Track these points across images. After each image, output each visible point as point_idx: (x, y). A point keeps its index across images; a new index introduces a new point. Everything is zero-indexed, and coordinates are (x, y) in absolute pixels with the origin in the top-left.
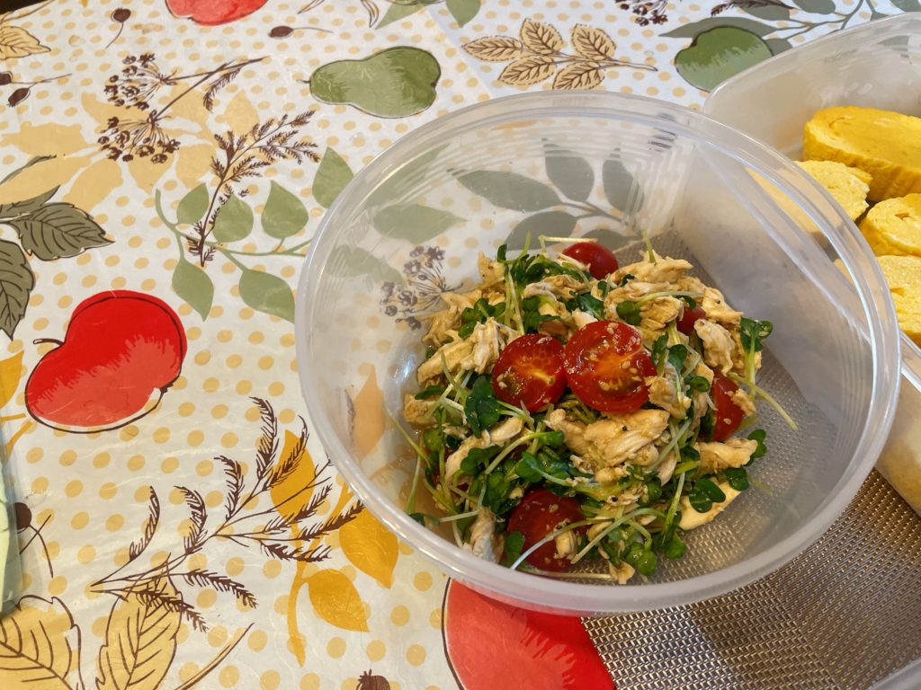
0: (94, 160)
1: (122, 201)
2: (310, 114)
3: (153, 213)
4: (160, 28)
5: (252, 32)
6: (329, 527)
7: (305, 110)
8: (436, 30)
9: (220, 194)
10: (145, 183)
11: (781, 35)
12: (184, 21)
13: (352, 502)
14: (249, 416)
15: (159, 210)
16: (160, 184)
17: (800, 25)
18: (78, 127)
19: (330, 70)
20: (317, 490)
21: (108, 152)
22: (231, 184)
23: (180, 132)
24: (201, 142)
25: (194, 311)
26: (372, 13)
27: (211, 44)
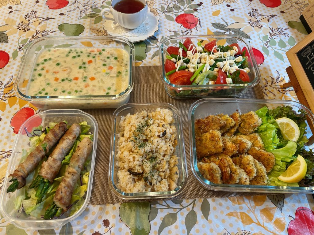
0: (15, 28)
1: (15, 36)
2: (54, 32)
3: (17, 40)
4: (42, 6)
5: (57, 13)
6: (9, 97)
7: (55, 31)
8: (89, 23)
9: (30, 41)
10: (20, 35)
11: (151, 46)
12: (47, 7)
13: (14, 95)
14: (9, 77)
15: (18, 40)
16: (21, 36)
17: (157, 46)
18: (16, 21)
19: (64, 25)
20: (11, 91)
21: (18, 27)
22: (33, 40)
23: (31, 28)
24: (33, 30)
25: (12, 59)
26: (80, 16)
27: (48, 13)
